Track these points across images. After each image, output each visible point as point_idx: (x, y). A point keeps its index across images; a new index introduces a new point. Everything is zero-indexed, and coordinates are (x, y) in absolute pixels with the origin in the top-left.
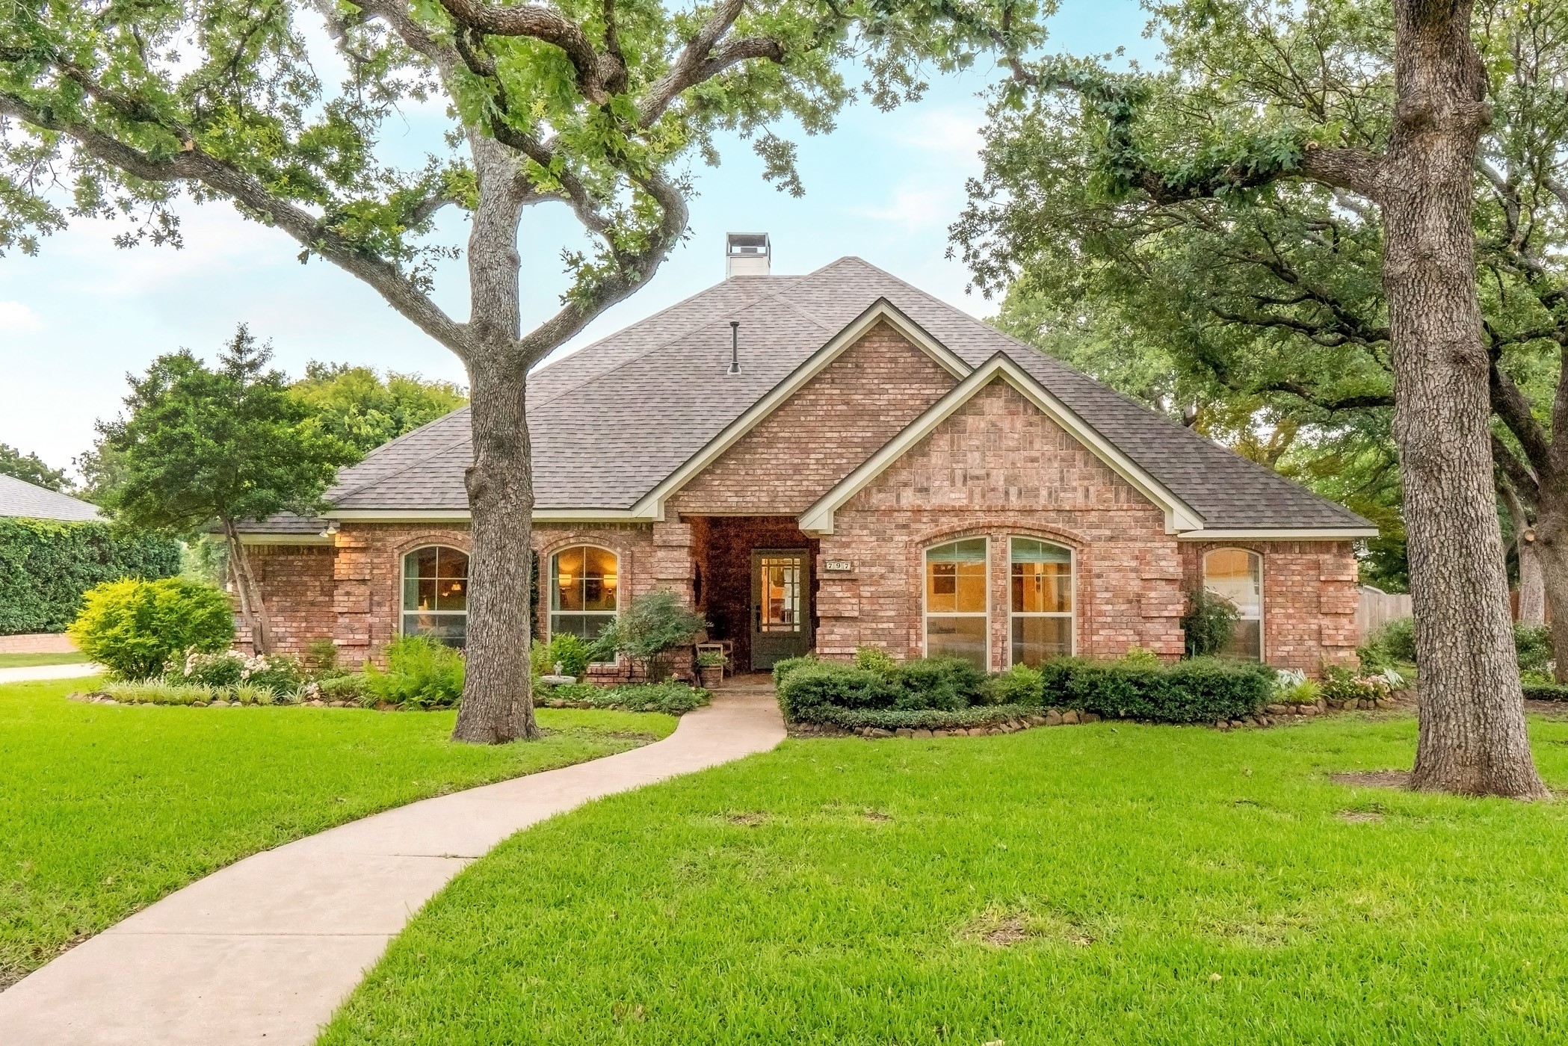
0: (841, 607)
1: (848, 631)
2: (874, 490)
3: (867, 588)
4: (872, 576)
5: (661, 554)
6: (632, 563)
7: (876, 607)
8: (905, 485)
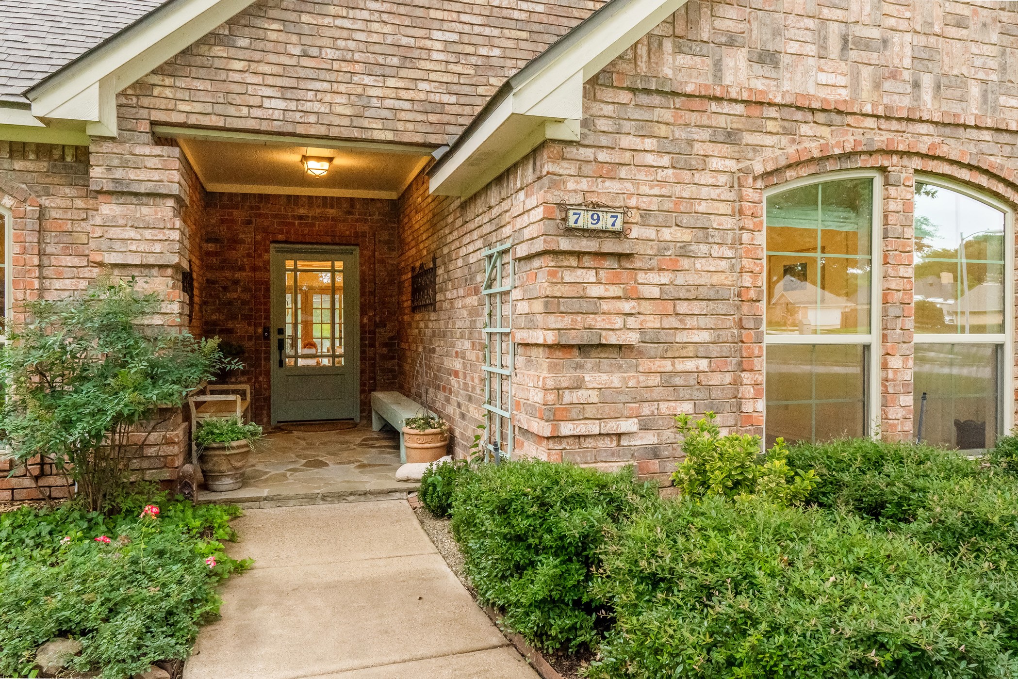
0: (599, 322)
1: (616, 380)
2: (668, 45)
3: (654, 277)
4: (663, 247)
5: (108, 209)
6: (41, 231)
7: (672, 322)
8: (731, 43)
